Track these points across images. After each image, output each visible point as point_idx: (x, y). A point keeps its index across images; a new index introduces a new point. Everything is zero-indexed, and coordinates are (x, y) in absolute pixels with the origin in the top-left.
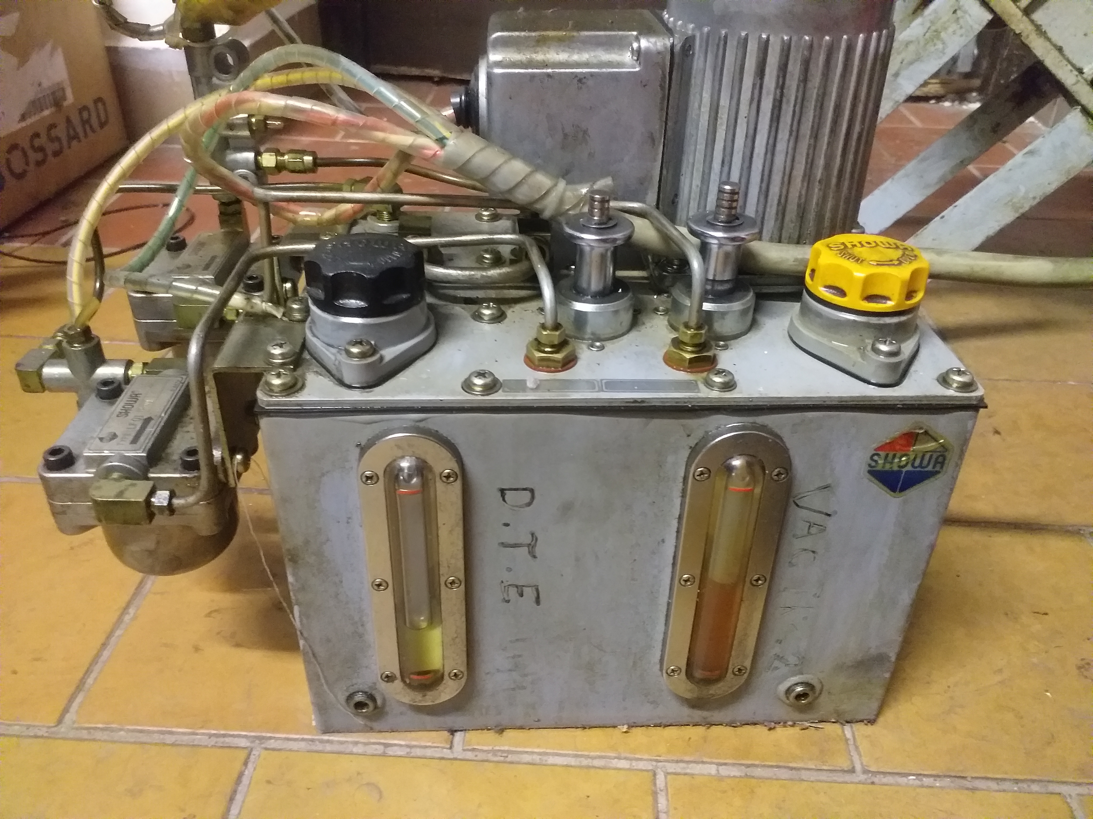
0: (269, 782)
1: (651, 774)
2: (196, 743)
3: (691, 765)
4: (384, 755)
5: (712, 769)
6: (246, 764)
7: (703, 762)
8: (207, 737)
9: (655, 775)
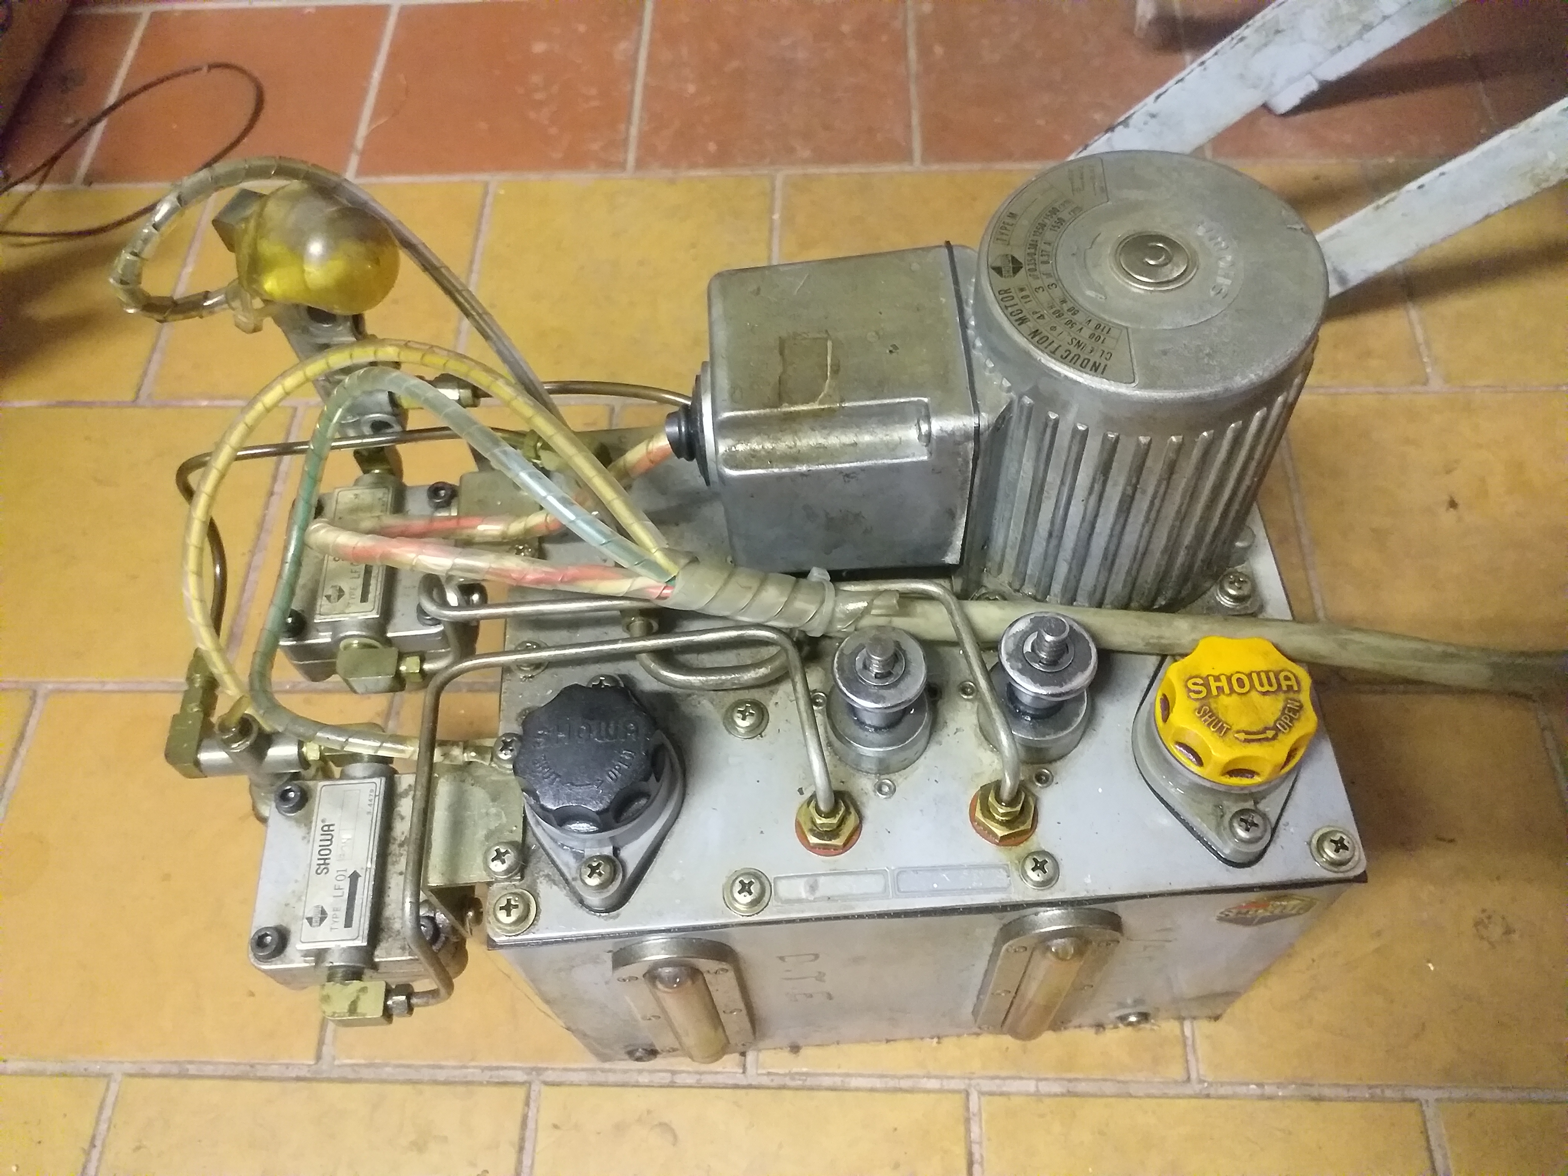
0: (556, 1127)
1: (963, 1095)
2: (469, 1078)
3: (1008, 1082)
4: (672, 1085)
5: (1031, 1086)
6: (527, 1104)
7: (1021, 1078)
8: (480, 1071)
9: (968, 1094)
